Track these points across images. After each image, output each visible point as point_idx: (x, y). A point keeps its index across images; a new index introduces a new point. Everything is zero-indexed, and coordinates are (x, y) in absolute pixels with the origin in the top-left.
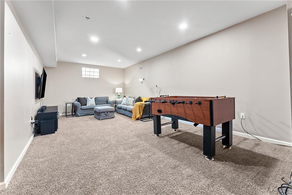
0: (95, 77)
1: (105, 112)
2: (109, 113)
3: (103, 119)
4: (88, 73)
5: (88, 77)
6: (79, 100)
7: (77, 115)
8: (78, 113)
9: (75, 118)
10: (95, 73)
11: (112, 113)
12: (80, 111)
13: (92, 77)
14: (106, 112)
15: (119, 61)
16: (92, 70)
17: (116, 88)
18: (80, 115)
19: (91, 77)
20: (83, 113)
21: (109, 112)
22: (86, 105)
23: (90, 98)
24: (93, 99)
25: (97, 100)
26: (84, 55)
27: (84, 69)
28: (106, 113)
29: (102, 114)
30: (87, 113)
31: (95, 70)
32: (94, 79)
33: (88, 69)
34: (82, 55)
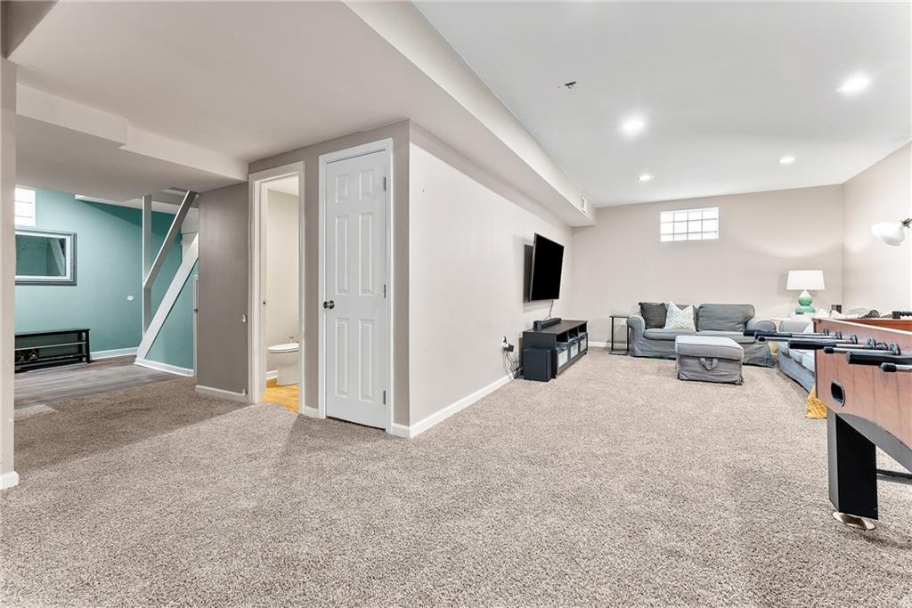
0: (706, 237)
1: (699, 358)
2: (715, 361)
3: (691, 377)
4: (681, 228)
5: (684, 238)
6: (644, 308)
7: (633, 350)
8: (636, 348)
9: (627, 361)
10: (706, 224)
11: (731, 366)
12: (641, 342)
13: (697, 237)
14: (706, 358)
15: (787, 160)
16: (695, 214)
17: (791, 273)
18: (640, 353)
19: (692, 237)
20: (650, 348)
21: (719, 359)
22: (662, 326)
23: (677, 306)
24: (690, 311)
25: (704, 314)
26: (645, 178)
27: (666, 216)
28: (703, 360)
29: (689, 361)
30: (659, 349)
31: (705, 213)
32: (701, 243)
33: (681, 215)
34: (638, 178)
